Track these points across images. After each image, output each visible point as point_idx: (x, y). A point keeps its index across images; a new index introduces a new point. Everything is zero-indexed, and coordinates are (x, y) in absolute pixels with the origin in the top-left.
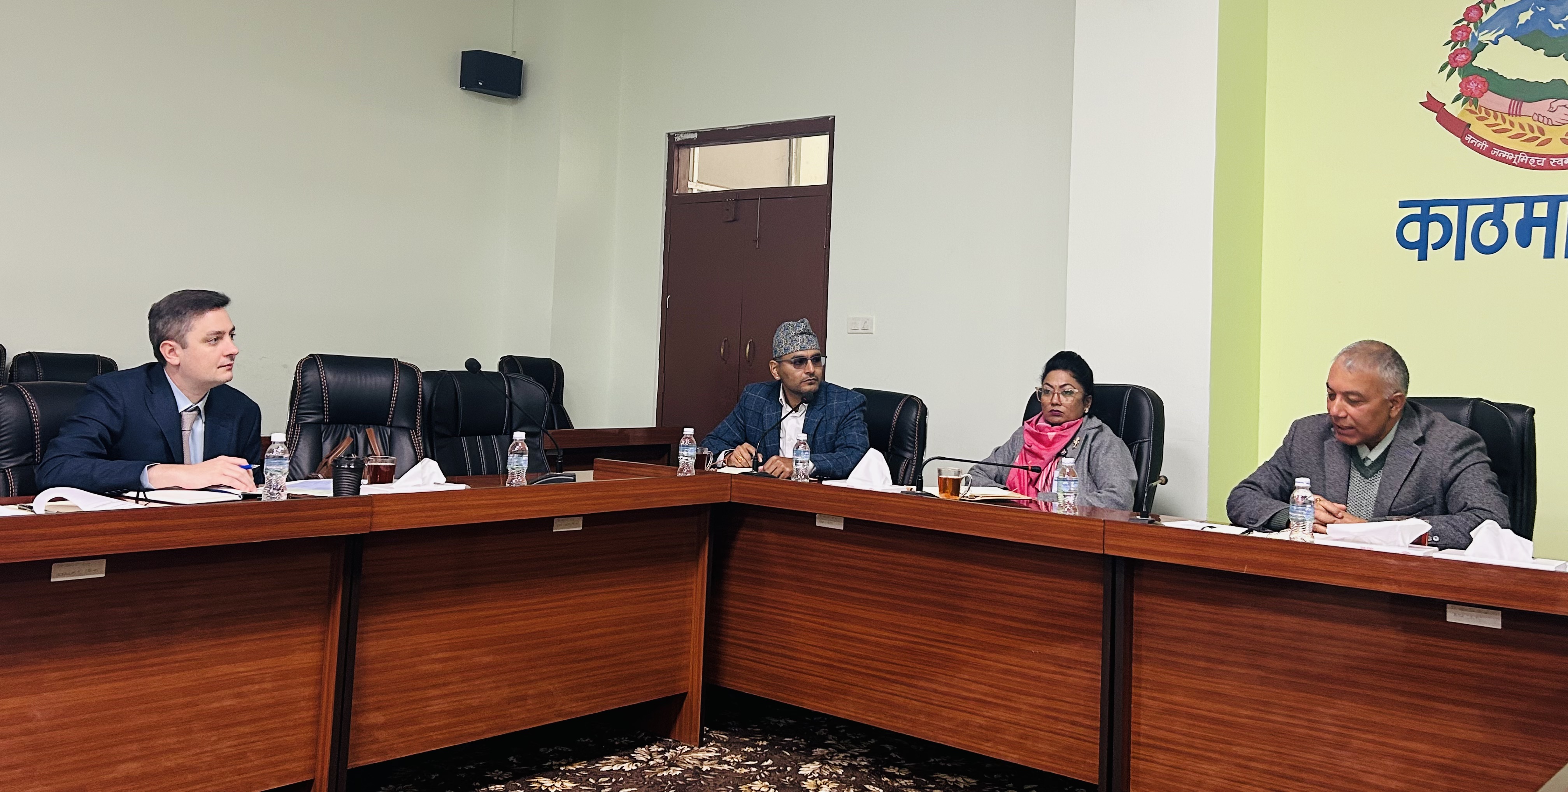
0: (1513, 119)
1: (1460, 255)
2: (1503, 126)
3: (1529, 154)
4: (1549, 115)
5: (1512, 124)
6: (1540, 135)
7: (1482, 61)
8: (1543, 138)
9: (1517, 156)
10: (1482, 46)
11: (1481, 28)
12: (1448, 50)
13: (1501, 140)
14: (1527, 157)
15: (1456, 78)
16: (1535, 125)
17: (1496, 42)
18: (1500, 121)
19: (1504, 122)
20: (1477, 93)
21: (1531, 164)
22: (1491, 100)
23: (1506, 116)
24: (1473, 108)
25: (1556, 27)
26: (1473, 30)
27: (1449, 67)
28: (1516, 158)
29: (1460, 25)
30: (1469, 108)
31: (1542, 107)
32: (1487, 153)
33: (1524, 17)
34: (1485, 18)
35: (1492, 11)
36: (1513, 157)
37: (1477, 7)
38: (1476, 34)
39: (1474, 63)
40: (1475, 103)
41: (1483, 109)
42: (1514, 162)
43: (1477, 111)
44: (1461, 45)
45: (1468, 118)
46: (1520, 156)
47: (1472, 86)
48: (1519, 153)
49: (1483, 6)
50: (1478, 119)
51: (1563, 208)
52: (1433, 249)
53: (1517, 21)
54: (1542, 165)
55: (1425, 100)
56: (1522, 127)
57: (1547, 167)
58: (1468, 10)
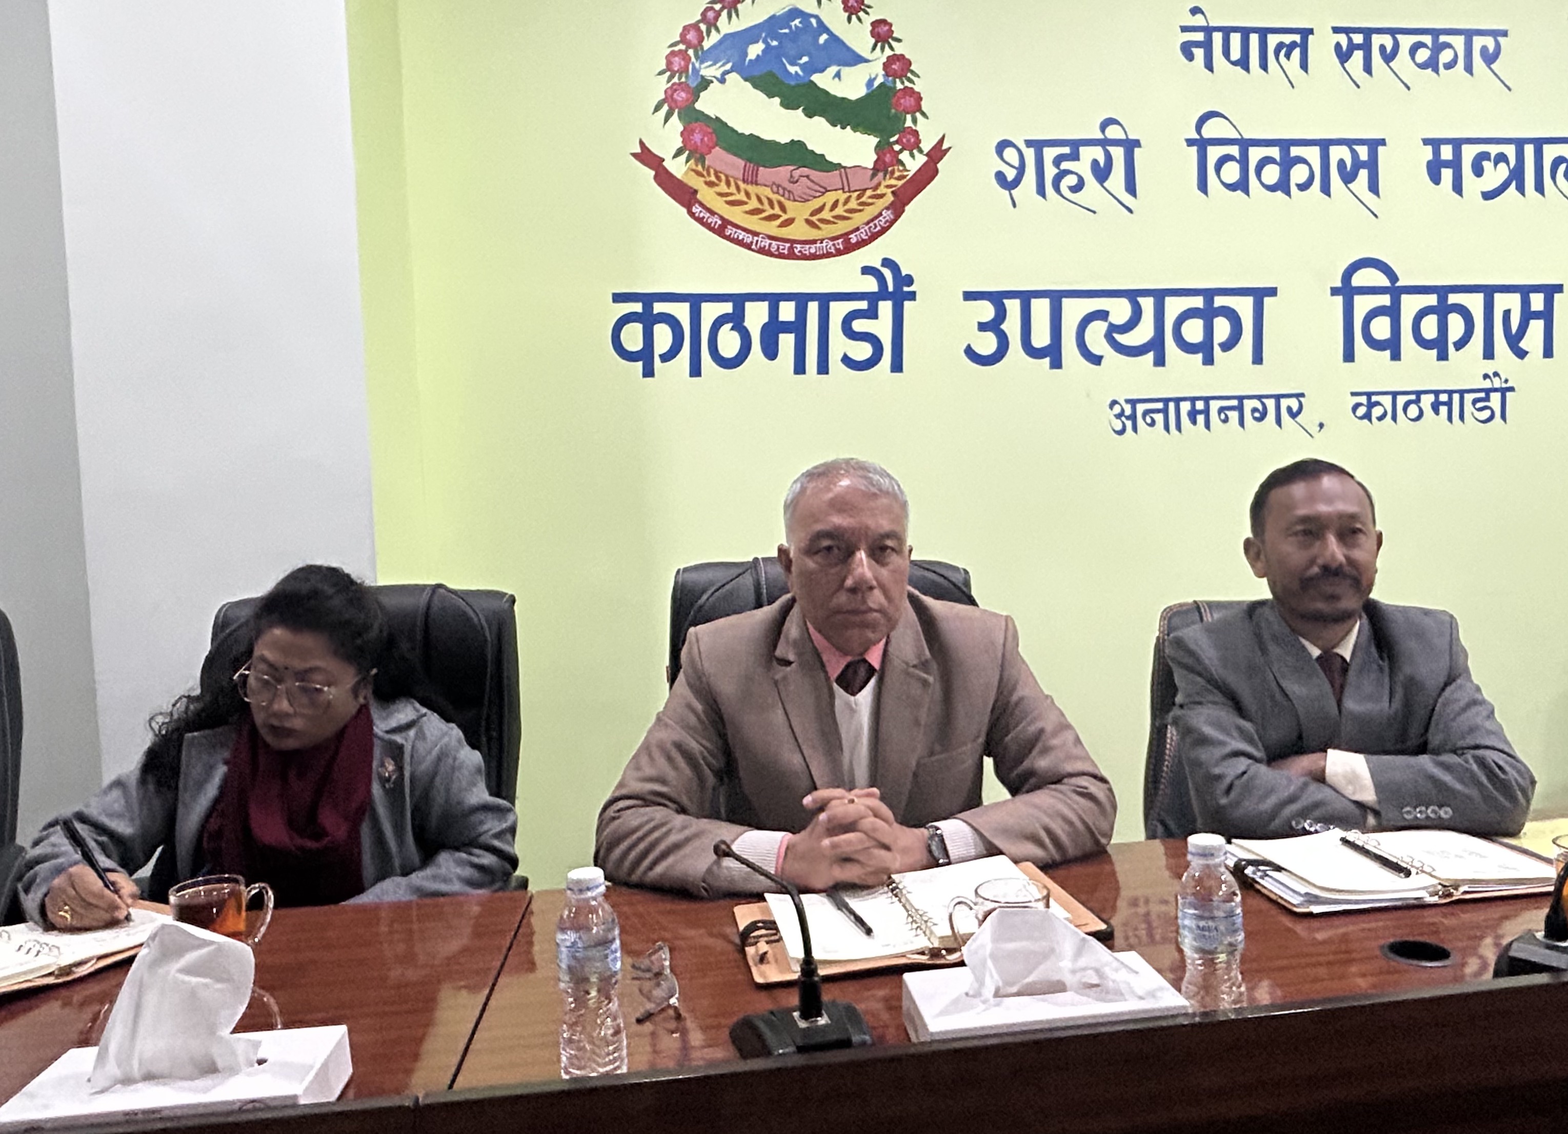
0: (751, 188)
1: (696, 371)
2: (738, 197)
3: (770, 237)
5: (748, 194)
6: (780, 213)
8: (785, 217)
9: (756, 238)
11: (703, 57)
12: (661, 86)
13: (736, 215)
14: (768, 241)
15: (677, 123)
16: (775, 197)
18: (733, 189)
19: (739, 192)
20: (702, 147)
21: (773, 250)
22: (719, 157)
23: (741, 183)
24: (700, 168)
25: (793, 69)
27: (666, 108)
28: (755, 241)
29: (676, 49)
30: (694, 167)
31: (783, 173)
32: (720, 231)
33: (755, 50)
34: (707, 44)
35: (715, 37)
36: (751, 239)
37: (695, 26)
38: (697, 65)
39: (698, 106)
40: (701, 160)
41: (712, 171)
42: (754, 246)
43: (705, 173)
44: (680, 78)
45: (696, 182)
46: (759, 239)
47: (697, 137)
48: (756, 234)
49: (703, 27)
50: (707, 183)
51: (813, 308)
52: (662, 362)
53: (746, 54)
54: (786, 252)
55: (638, 150)
56: (759, 199)
57: (791, 256)
58: (686, 29)
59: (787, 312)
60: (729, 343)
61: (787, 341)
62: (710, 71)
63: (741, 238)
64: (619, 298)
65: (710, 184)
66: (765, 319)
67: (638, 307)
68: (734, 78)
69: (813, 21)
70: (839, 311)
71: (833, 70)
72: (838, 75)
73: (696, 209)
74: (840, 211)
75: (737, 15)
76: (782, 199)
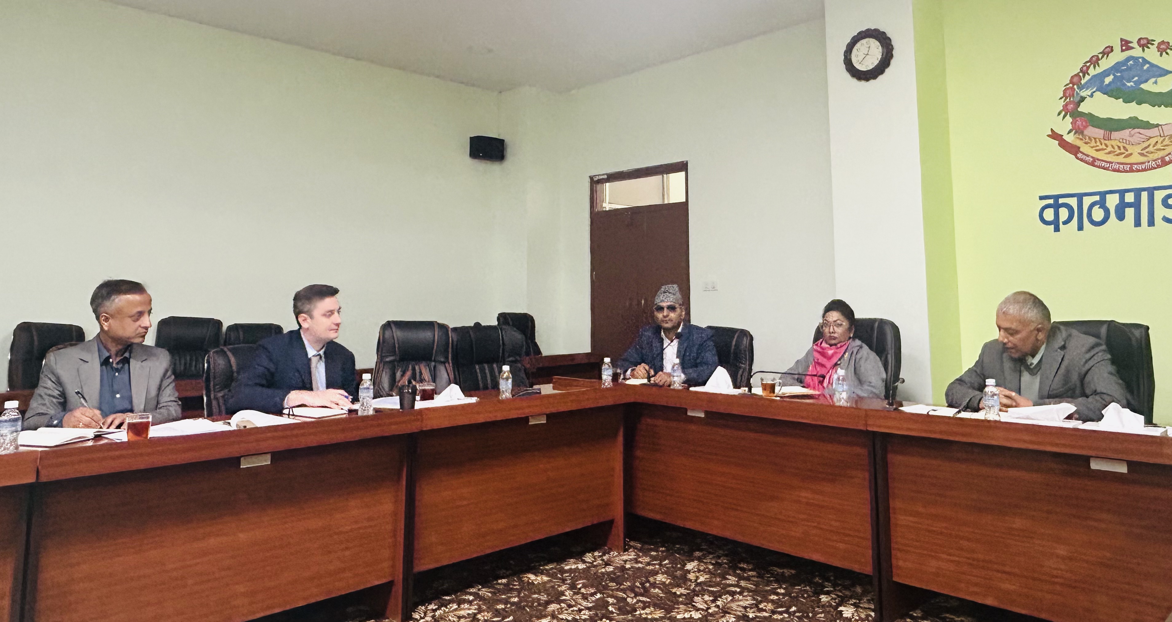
0: (1106, 142)
1: (1080, 228)
2: (1100, 147)
3: (1118, 163)
4: (1131, 139)
5: (1106, 145)
6: (1125, 151)
7: (1083, 108)
8: (1127, 153)
9: (1111, 165)
10: (1083, 99)
11: (1081, 88)
12: (1062, 102)
13: (1100, 155)
14: (1118, 165)
15: (1069, 119)
16: (1121, 145)
17: (1092, 96)
18: (1098, 144)
19: (1101, 144)
20: (1081, 127)
21: (1120, 169)
22: (1091, 131)
23: (1102, 141)
24: (1081, 137)
25: (1129, 84)
26: (1076, 89)
27: (1063, 113)
28: (1111, 166)
29: (1068, 86)
30: (1078, 136)
31: (1125, 133)
32: (1092, 164)
33: (1108, 80)
34: (1083, 82)
35: (1087, 78)
36: (1109, 165)
37: (1077, 75)
38: (1078, 91)
39: (1079, 109)
40: (1082, 133)
41: (1087, 137)
42: (1110, 168)
43: (1084, 138)
44: (1070, 99)
45: (1078, 143)
46: (1113, 165)
47: (1079, 123)
48: (1112, 163)
49: (1081, 74)
50: (1084, 143)
51: (1144, 195)
52: (1063, 224)
53: (1104, 82)
54: (1128, 169)
55: (1051, 133)
56: (1113, 146)
57: (1131, 171)
58: (1072, 77)
59: (1130, 198)
60: (1098, 214)
61: (1130, 212)
62: (1084, 93)
63: (1103, 165)
64: (1042, 198)
65: (1086, 143)
66: (1117, 201)
67: (1051, 201)
68: (1098, 94)
69: (1140, 60)
70: (1159, 196)
71: (1153, 80)
72: (1156, 82)
73: (1080, 155)
74: (1159, 146)
75: (1099, 66)
76: (1125, 145)
